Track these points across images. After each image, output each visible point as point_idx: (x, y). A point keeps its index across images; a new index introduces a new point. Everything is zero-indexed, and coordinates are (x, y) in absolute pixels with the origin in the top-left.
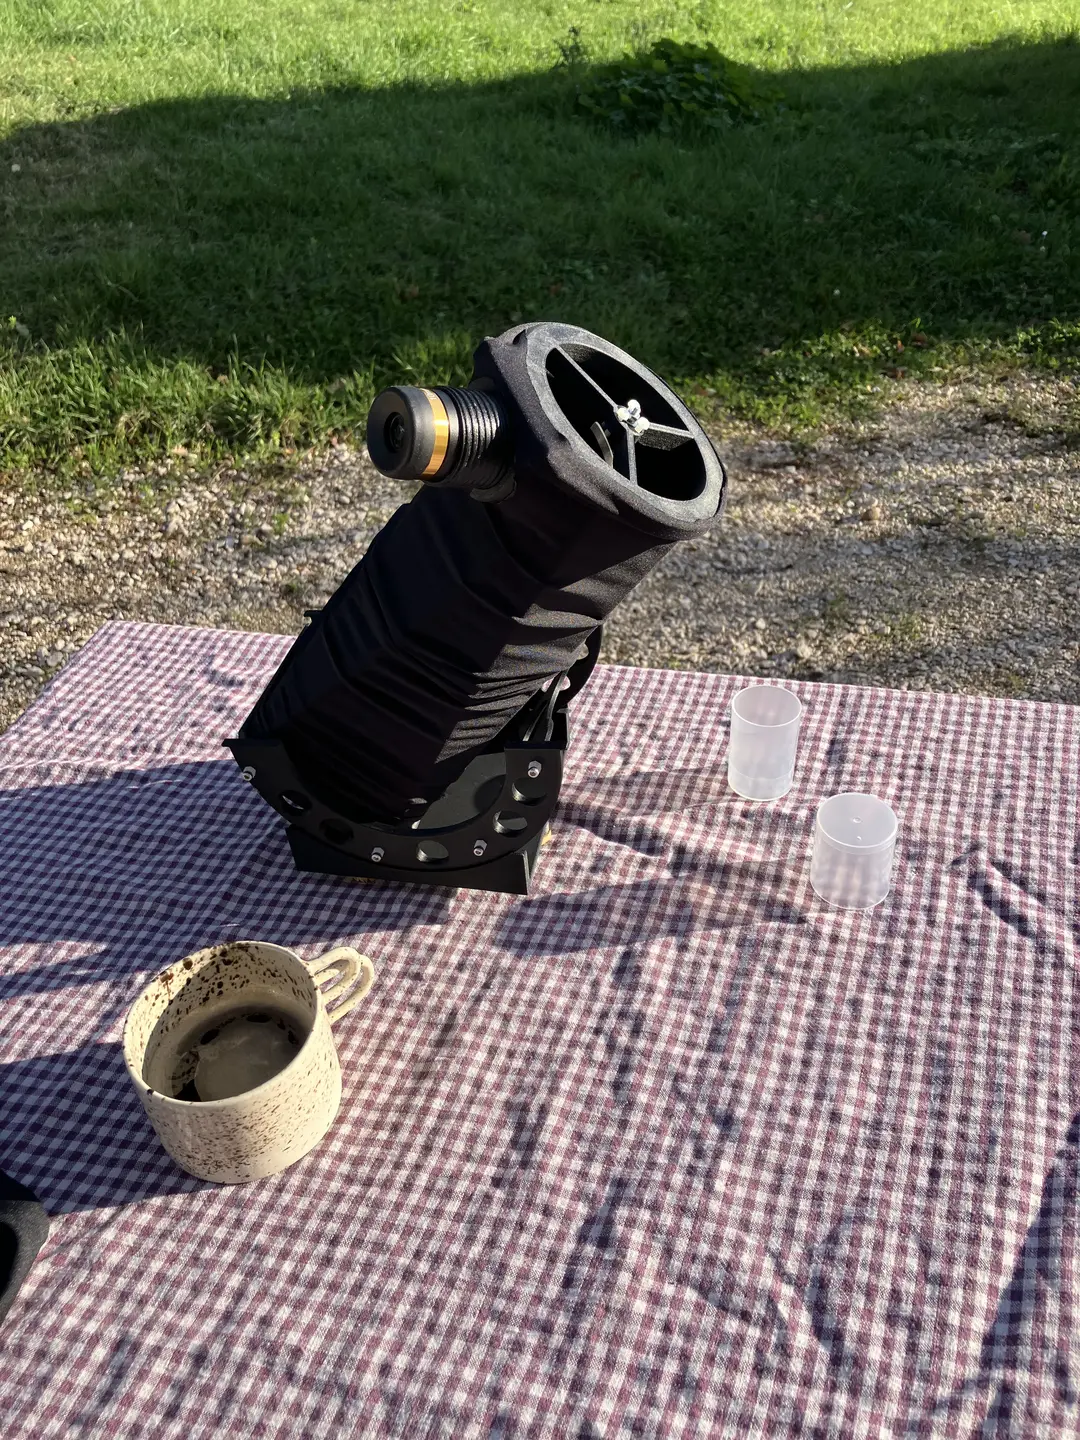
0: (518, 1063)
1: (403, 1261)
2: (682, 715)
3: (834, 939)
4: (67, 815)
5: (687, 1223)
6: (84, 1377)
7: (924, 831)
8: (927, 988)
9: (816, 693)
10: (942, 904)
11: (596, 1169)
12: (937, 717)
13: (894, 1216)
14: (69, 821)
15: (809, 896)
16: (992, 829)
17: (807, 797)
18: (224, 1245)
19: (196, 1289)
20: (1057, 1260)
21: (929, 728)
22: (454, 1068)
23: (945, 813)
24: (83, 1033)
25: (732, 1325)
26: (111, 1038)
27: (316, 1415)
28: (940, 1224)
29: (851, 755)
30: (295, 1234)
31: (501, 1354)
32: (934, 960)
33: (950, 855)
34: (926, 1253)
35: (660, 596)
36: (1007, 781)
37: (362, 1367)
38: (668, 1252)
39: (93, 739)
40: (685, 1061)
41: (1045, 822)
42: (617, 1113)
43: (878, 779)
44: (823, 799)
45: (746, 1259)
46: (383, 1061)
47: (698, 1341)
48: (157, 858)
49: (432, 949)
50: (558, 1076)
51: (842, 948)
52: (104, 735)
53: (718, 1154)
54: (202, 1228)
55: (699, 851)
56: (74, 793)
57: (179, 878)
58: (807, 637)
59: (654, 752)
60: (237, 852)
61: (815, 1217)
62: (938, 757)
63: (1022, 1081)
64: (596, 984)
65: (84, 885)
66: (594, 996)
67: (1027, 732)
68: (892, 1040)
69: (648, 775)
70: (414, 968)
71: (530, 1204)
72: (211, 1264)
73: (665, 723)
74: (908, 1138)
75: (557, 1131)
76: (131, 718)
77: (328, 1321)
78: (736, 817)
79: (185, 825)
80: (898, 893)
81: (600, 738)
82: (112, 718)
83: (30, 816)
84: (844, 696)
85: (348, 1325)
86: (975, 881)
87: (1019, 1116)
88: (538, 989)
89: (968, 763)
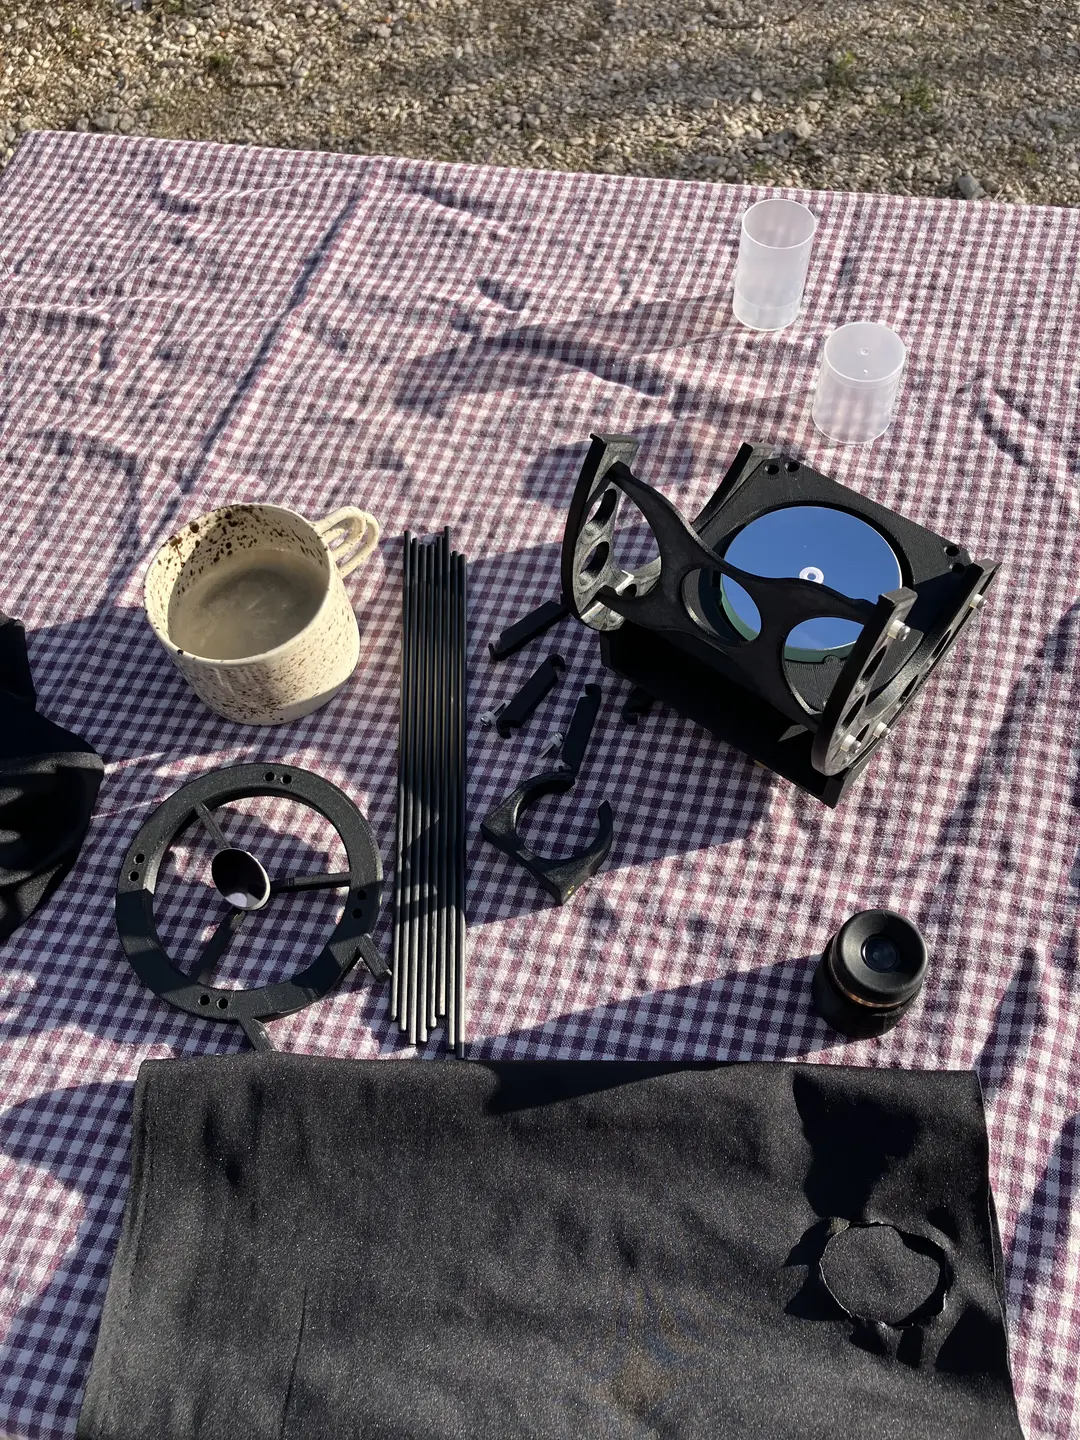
2: (686, 234)
4: (36, 368)
7: (931, 359)
9: (829, 203)
10: (941, 436)
12: (957, 226)
14: (40, 375)
15: (810, 432)
16: (1000, 354)
17: (814, 324)
20: (1013, 759)
21: (946, 240)
23: (954, 338)
28: (912, 733)
29: (862, 276)
32: (929, 493)
33: (954, 384)
34: (898, 757)
35: (644, 61)
36: (1021, 300)
39: (45, 281)
41: (1055, 344)
43: (888, 302)
44: (831, 325)
48: (141, 413)
49: (435, 501)
52: (56, 277)
55: (701, 389)
57: (167, 434)
58: (807, 111)
59: (655, 279)
62: (952, 275)
63: (1000, 605)
67: (1051, 241)
69: (649, 306)
73: (668, 245)
76: (82, 255)
78: (740, 349)
80: (898, 426)
81: (597, 264)
82: (60, 256)
84: (859, 205)
86: (979, 410)
87: (993, 637)
89: (984, 279)
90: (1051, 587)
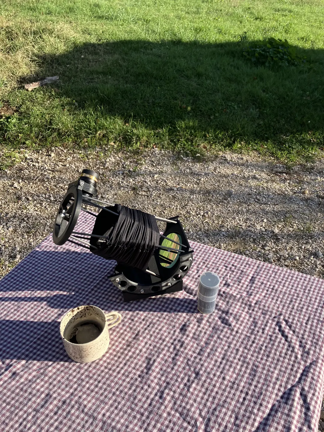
0: (151, 347)
1: (114, 390)
2: (215, 262)
3: (237, 332)
4: (59, 260)
5: (181, 397)
6: (38, 401)
7: (269, 307)
8: (257, 350)
9: (252, 262)
10: (267, 328)
11: (163, 378)
12: (282, 275)
13: (231, 407)
14: (60, 262)
15: (234, 318)
16: (287, 310)
17: (241, 291)
18: (75, 377)
19: (66, 386)
20: (268, 427)
21: (279, 278)
22: (136, 346)
23: (276, 303)
24: (53, 318)
25: (185, 424)
26: (59, 320)
27: (87, 422)
28: (242, 412)
29: (256, 282)
30: (91, 378)
31: (131, 418)
32: (261, 343)
33: (273, 315)
34: (236, 418)
35: (237, 207)
36: (295, 297)
37: (99, 413)
38: (175, 403)
40: (191, 356)
41: (301, 311)
42: (172, 365)
43: (261, 290)
45: (193, 409)
46: (120, 340)
47: (176, 426)
48: (78, 276)
50: (160, 353)
51: (238, 335)
53: (193, 382)
54: (71, 372)
56: (62, 255)
57: (82, 282)
58: (278, 227)
59: (205, 271)
60: (97, 278)
61: (213, 403)
62: (279, 287)
63: (274, 380)
64: (175, 331)
65: (60, 280)
66: (174, 335)
67: (305, 284)
68: (244, 362)
70: (132, 318)
71: (146, 383)
72: (71, 381)
73: (210, 263)
74: (241, 388)
75: (156, 367)
77: (94, 401)
78: (222, 293)
79: (86, 268)
83: (51, 259)
84: (259, 264)
85: (98, 403)
86: (278, 324)
87: (270, 389)
88: (160, 330)
89: (286, 290)
90: (288, 379)
